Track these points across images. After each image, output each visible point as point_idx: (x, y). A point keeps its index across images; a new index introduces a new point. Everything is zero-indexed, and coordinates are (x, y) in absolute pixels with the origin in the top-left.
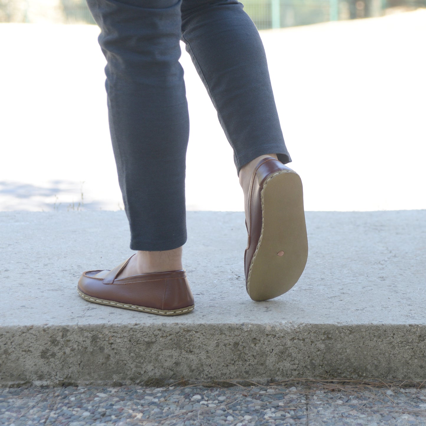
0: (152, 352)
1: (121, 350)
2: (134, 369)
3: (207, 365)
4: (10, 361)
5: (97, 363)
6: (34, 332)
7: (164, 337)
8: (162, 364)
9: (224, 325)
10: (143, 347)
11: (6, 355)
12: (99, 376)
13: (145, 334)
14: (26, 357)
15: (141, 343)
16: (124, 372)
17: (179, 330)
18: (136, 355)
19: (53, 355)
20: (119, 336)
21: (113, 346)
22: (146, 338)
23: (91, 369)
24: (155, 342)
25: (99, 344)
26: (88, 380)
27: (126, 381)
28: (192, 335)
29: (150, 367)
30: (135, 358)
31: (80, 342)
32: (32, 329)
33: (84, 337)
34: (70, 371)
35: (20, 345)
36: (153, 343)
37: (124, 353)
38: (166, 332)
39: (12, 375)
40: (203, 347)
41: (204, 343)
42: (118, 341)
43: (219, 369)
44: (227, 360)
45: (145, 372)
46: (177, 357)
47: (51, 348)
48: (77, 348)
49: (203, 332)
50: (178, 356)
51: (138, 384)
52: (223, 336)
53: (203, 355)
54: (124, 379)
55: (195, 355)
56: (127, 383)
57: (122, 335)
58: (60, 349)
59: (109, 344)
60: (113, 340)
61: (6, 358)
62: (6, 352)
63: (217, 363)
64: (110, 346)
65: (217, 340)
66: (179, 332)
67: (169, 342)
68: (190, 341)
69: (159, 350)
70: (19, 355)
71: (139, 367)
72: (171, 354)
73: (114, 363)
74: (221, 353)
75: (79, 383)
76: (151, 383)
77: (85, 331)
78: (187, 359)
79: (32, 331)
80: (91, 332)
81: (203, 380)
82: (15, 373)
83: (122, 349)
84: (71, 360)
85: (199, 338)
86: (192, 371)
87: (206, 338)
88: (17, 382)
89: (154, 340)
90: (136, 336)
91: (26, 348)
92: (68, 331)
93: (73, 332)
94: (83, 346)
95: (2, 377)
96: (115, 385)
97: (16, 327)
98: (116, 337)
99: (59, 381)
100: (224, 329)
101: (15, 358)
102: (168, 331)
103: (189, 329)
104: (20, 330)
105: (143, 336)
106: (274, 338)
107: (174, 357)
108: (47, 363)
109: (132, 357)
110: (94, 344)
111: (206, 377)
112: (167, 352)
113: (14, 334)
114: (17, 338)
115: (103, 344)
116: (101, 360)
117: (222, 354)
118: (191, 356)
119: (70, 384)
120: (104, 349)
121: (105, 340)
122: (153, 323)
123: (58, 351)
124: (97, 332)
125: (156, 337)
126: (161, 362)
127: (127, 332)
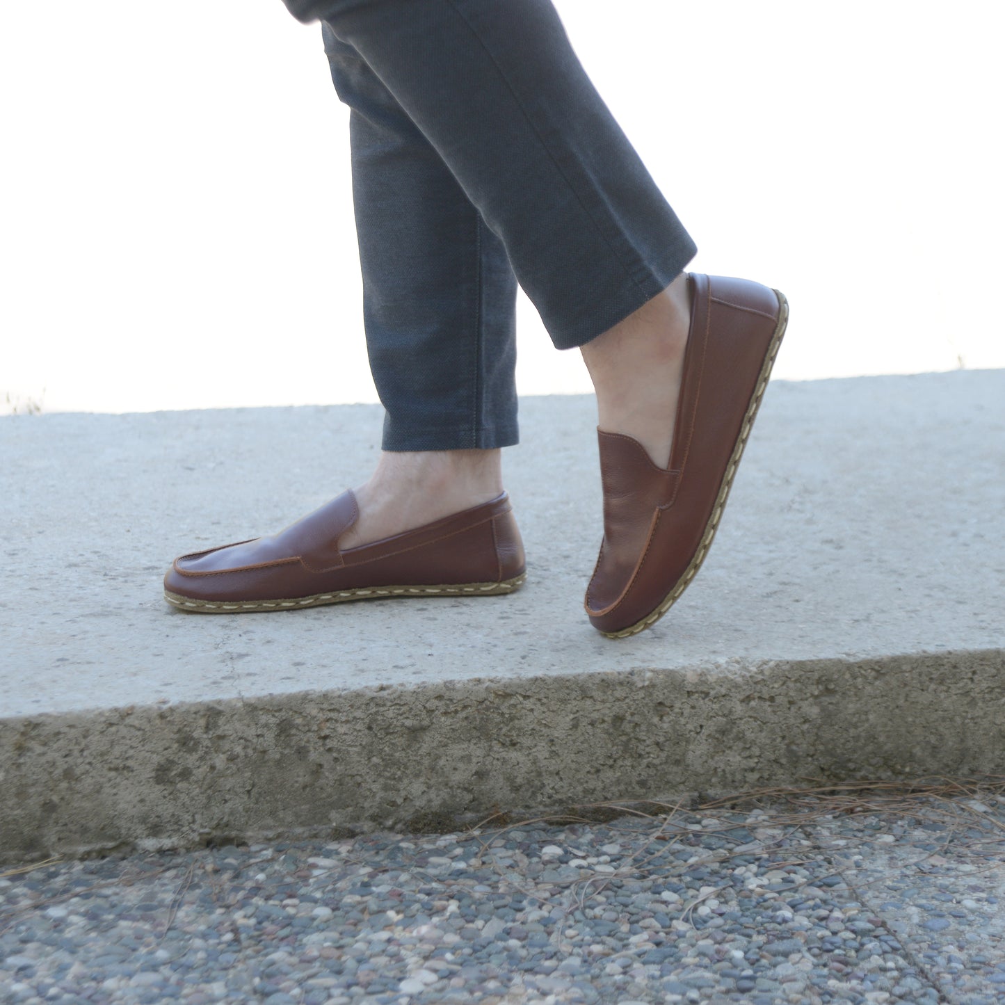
0: (422, 751)
1: (348, 752)
2: (381, 794)
3: (551, 773)
4: (79, 795)
5: (292, 786)
6: (137, 723)
7: (449, 713)
8: (447, 777)
9: (591, 676)
10: (401, 741)
11: (69, 782)
12: (297, 815)
13: (404, 709)
14: (119, 784)
15: (396, 733)
16: (357, 803)
17: (484, 695)
18: (383, 760)
19: (186, 774)
20: (344, 719)
21: (329, 743)
22: (407, 718)
23: (276, 800)
24: (429, 727)
25: (295, 739)
26: (269, 828)
27: (361, 824)
28: (515, 706)
29: (417, 787)
30: (382, 768)
31: (250, 738)
32: (131, 714)
33: (259, 725)
34: (226, 810)
35: (102, 754)
36: (423, 729)
37: (356, 758)
38: (455, 701)
39: (84, 830)
40: (541, 731)
41: (544, 722)
42: (342, 729)
43: (578, 781)
44: (597, 759)
45: (406, 799)
46: (481, 759)
47: (179, 758)
48: (242, 754)
49: (542, 696)
50: (484, 757)
51: (391, 829)
52: (589, 702)
53: (542, 752)
54: (357, 819)
55: (524, 751)
56: (366, 828)
57: (350, 715)
58: (201, 758)
59: (320, 738)
60: (329, 728)
61: (70, 789)
62: (68, 774)
63: (574, 766)
64: (320, 743)
65: (574, 713)
66: (485, 700)
67: (461, 726)
68: (512, 719)
69: (438, 746)
70: (102, 780)
71: (392, 789)
72: (467, 753)
73: (331, 783)
74: (582, 743)
75: (251, 837)
76: (425, 825)
77: (261, 713)
78: (504, 761)
79: (131, 720)
80: (277, 714)
81: (541, 808)
82: (92, 825)
83: (350, 749)
84: (229, 783)
85: (532, 710)
86: (516, 789)
87: (549, 710)
88: (98, 846)
89: (426, 723)
90: (383, 715)
91: (119, 761)
92: (219, 713)
93: (232, 716)
94: (258, 747)
95: (61, 836)
97: (93, 711)
98: (336, 721)
99: (200, 834)
100: (590, 685)
101: (92, 787)
102: (459, 698)
103: (508, 691)
104: (103, 719)
105: (401, 715)
106: (703, 699)
107: (474, 760)
108: (170, 794)
109: (375, 765)
110: (283, 741)
111: (548, 801)
112: (457, 750)
113: (87, 731)
114: (94, 738)
115: (305, 739)
116: (300, 779)
117: (586, 745)
118: (514, 755)
119: (227, 841)
120: (309, 751)
121: (309, 731)
122: (423, 683)
123: (197, 763)
124: (291, 713)
125: (430, 716)
126: (443, 772)
127: (363, 707)
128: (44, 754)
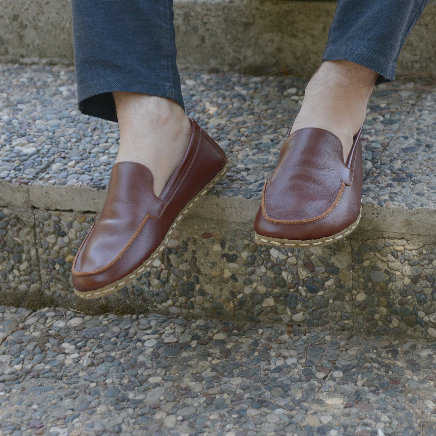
0: (252, 34)
1: (216, 31)
2: (232, 54)
3: (313, 52)
5: (192, 45)
7: (262, 17)
8: (263, 49)
10: (241, 29)
12: (195, 59)
13: (241, 12)
15: (238, 24)
16: (222, 57)
18: (233, 37)
20: (213, 15)
21: (208, 26)
22: (242, 17)
24: (253, 23)
25: (192, 22)
27: (223, 67)
28: (294, 17)
29: (249, 52)
30: (232, 41)
37: (220, 34)
40: (308, 30)
41: (309, 26)
42: (213, 20)
45: (244, 57)
46: (279, 42)
51: (237, 71)
53: (308, 41)
54: (222, 64)
55: (299, 40)
56: (225, 69)
57: (216, 13)
59: (203, 23)
60: (206, 19)
64: (203, 25)
65: (324, 23)
67: (268, 24)
68: (293, 23)
69: (258, 33)
71: (238, 52)
72: (272, 38)
73: (209, 45)
76: (249, 71)
77: (176, 8)
78: (290, 44)
80: (183, 9)
83: (217, 29)
85: (303, 20)
86: (297, 59)
87: (311, 20)
89: (251, 21)
90: (231, 15)
98: (210, 15)
105: (240, 15)
107: (276, 42)
109: (229, 39)
110: (186, 22)
112: (267, 36)
115: (196, 23)
116: (195, 42)
118: (295, 42)
120: (198, 29)
121: (198, 19)
124: (189, 9)
125: (253, 17)
126: (261, 46)
127: (222, 10)
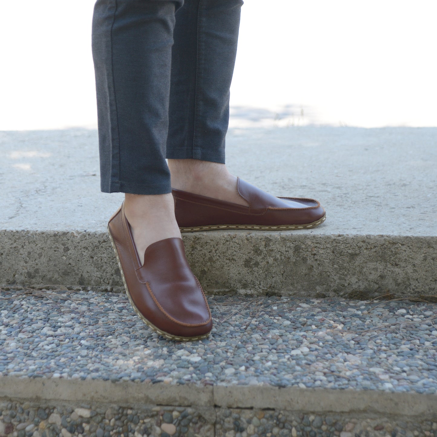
0: (357, 264)
1: (324, 262)
2: (338, 281)
3: (414, 279)
4: (215, 269)
5: (300, 274)
6: (237, 241)
7: (368, 249)
8: (367, 276)
9: (432, 238)
10: (347, 259)
11: (211, 263)
12: (302, 286)
13: (348, 245)
14: (230, 266)
15: (344, 255)
16: (328, 284)
17: (383, 242)
18: (339, 266)
19: (257, 264)
20: (322, 247)
21: (316, 257)
22: (350, 249)
23: (294, 279)
24: (359, 254)
25: (302, 254)
26: (291, 290)
27: (329, 293)
28: (397, 248)
29: (354, 280)
30: (338, 270)
31: (283, 252)
32: (235, 237)
33: (287, 247)
34: (273, 281)
35: (223, 253)
36: (356, 255)
37: (327, 264)
38: (370, 244)
39: (217, 283)
40: (409, 260)
41: (410, 256)
42: (321, 252)
43: (426, 284)
44: (435, 275)
45: (349, 284)
46: (382, 270)
47: (254, 257)
48: (280, 258)
49: (410, 245)
50: (383, 269)
51: (342, 296)
52: (431, 249)
53: (410, 269)
54: (328, 290)
55: (401, 268)
56: (331, 295)
57: (325, 246)
58: (263, 258)
59: (312, 254)
60: (315, 250)
61: (211, 265)
62: (210, 259)
63: (424, 277)
64: (312, 256)
65: (424, 254)
66: (384, 244)
67: (373, 255)
68: (396, 254)
69: (363, 263)
70: (223, 263)
71: (342, 279)
72: (376, 267)
73: (317, 274)
74: (428, 267)
75: (283, 293)
76: (355, 296)
77: (287, 242)
78: (393, 272)
79: (235, 240)
80: (294, 243)
81: (409, 294)
82: (220, 281)
83: (324, 260)
84: (274, 270)
85: (405, 251)
86: (398, 285)
87: (413, 251)
88: (222, 290)
89: (358, 252)
90: (339, 247)
91: (230, 256)
92: (270, 240)
93: (275, 242)
96: (318, 296)
98: (319, 248)
99: (263, 290)
100: (432, 242)
101: (220, 266)
102: (372, 243)
103: (394, 241)
104: (224, 238)
105: (347, 248)
107: (379, 270)
108: (250, 272)
109: (336, 268)
110: (296, 254)
111: (412, 291)
112: (371, 265)
113: (218, 243)
114: (221, 246)
115: (306, 255)
116: (303, 271)
117: (430, 268)
118: (397, 270)
119: (274, 294)
120: (307, 260)
121: (308, 251)
122: (357, 235)
123: (261, 260)
124: (300, 243)
125: (360, 249)
126: (365, 274)
127: (330, 243)
128: (201, 250)
